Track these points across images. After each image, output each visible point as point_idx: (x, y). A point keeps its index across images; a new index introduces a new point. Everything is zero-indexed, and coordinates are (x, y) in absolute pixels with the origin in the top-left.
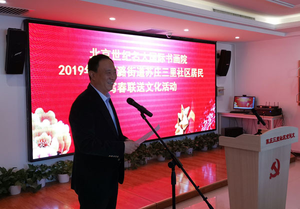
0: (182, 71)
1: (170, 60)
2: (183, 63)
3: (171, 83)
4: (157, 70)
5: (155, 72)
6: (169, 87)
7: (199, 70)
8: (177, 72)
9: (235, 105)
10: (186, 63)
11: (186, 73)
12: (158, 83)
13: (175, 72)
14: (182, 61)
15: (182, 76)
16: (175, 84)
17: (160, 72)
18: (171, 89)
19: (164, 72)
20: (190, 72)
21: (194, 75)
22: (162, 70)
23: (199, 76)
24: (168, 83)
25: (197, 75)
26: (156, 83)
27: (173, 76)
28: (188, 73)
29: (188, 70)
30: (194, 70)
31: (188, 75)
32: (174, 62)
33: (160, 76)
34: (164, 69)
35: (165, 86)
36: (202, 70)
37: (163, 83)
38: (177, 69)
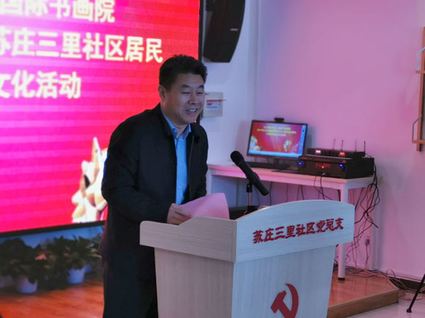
0: (98, 43)
1: (63, 10)
2: (103, 20)
3: (63, 76)
4: (21, 38)
5: (17, 42)
6: (59, 86)
7: (149, 40)
8: (83, 45)
9: (252, 144)
10: (112, 20)
11: (111, 48)
12: (25, 73)
13: (78, 45)
14: (98, 14)
15: (98, 56)
16: (76, 80)
17: (32, 43)
18: (62, 92)
19: (42, 43)
20: (124, 47)
21: (134, 54)
22: (36, 39)
23: (149, 59)
24: (54, 74)
25: (144, 57)
26: (18, 72)
27: (71, 56)
28: (117, 48)
29: (116, 41)
30: (135, 41)
31: (116, 55)
32: (75, 16)
33: (32, 53)
34: (42, 34)
35: (46, 84)
36: (159, 41)
37: (40, 73)
38: (83, 37)
